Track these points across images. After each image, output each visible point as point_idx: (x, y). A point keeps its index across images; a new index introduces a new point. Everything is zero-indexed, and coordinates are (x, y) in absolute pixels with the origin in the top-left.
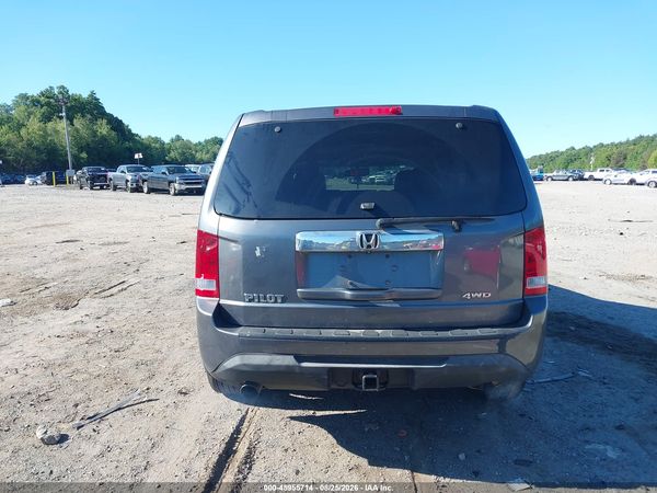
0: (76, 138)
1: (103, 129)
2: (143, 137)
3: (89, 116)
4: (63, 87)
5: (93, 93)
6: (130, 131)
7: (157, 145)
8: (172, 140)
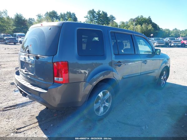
0: (142, 29)
1: (150, 27)
2: (163, 29)
3: (146, 24)
4: (142, 16)
5: (149, 17)
6: (159, 27)
7: (168, 31)
8: (173, 30)
